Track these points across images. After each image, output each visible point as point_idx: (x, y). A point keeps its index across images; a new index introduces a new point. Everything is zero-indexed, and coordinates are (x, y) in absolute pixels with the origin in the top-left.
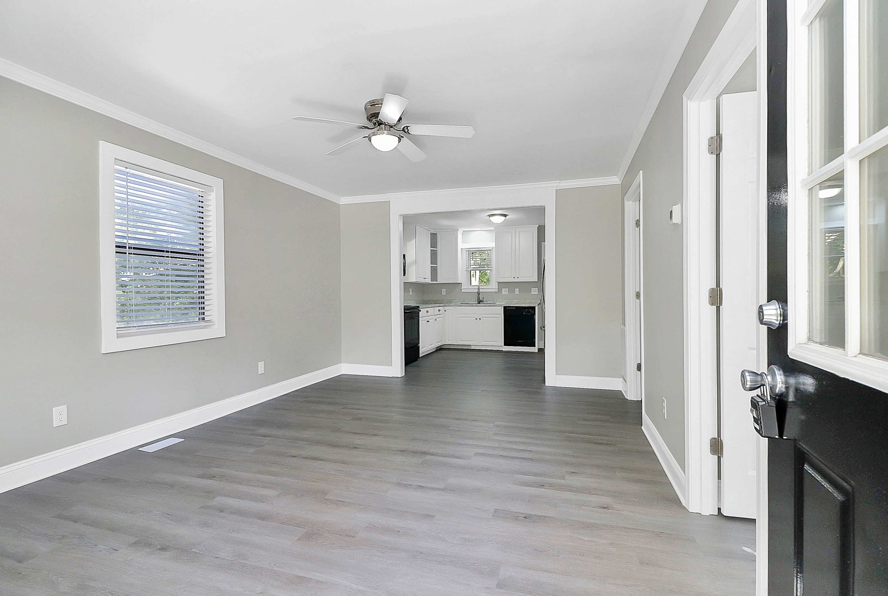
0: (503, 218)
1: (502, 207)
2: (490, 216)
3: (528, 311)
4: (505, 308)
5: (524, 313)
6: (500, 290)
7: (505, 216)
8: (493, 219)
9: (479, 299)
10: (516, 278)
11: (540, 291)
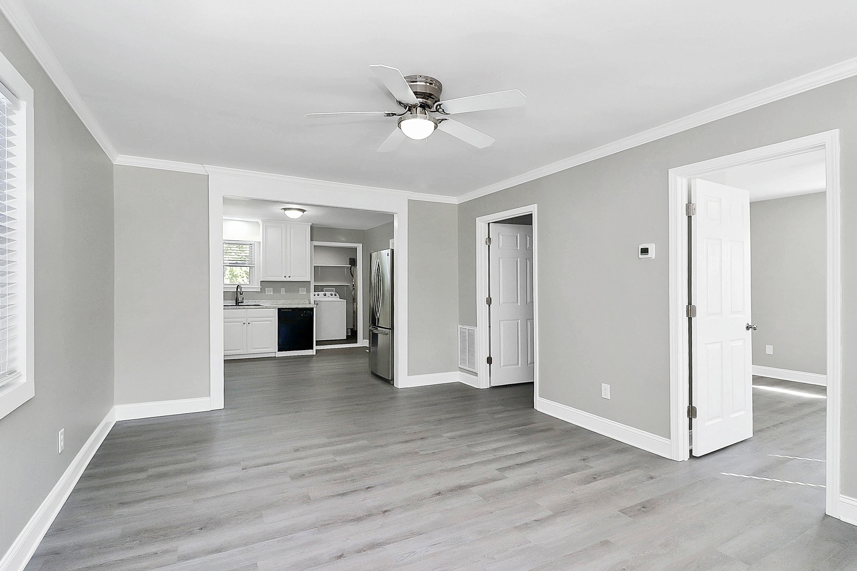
0: (301, 213)
1: (303, 202)
2: (285, 209)
3: (306, 312)
4: (280, 310)
5: (302, 315)
6: (263, 290)
7: (303, 211)
8: (287, 213)
9: (238, 300)
10: (287, 277)
11: (308, 291)
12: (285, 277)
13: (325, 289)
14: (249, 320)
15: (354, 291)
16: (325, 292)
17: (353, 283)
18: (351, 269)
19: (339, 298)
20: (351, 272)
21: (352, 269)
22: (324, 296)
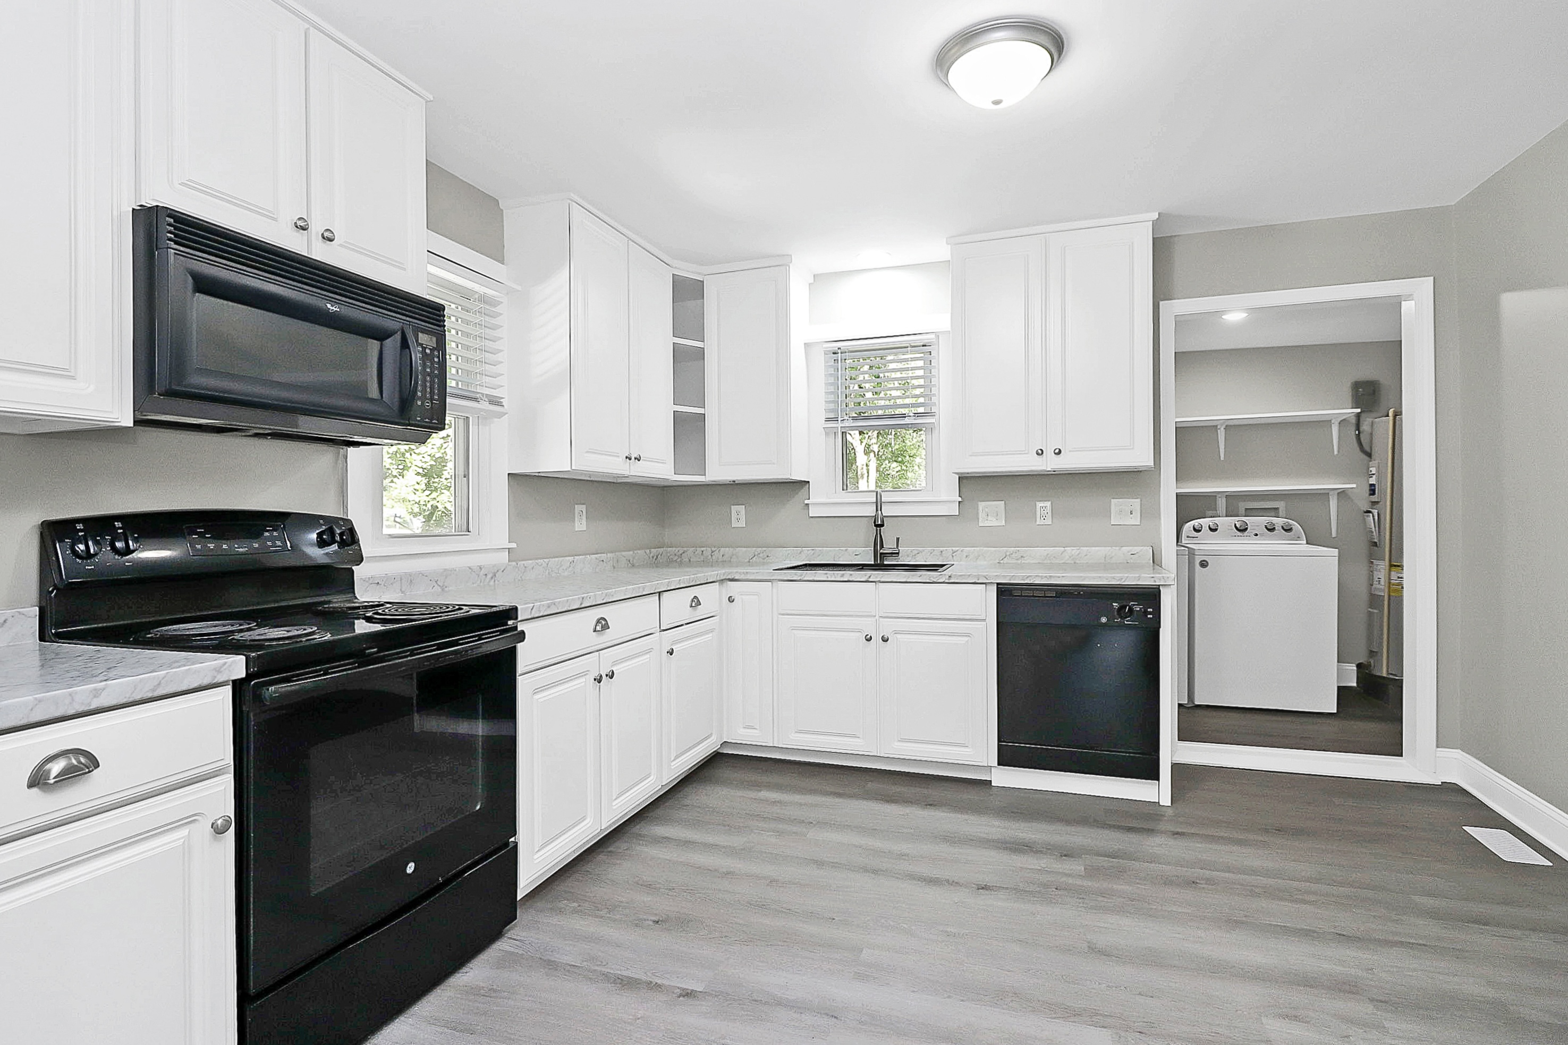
4: (1001, 590)
6: (967, 509)
9: (882, 546)
10: (1049, 453)
11: (1151, 513)
12: (1040, 453)
13: (1243, 506)
14: (887, 628)
15: (1375, 512)
16: (1244, 519)
17: (1373, 481)
18: (1358, 426)
19: (1305, 542)
20: (1358, 437)
21: (1365, 427)
22: (1239, 534)
